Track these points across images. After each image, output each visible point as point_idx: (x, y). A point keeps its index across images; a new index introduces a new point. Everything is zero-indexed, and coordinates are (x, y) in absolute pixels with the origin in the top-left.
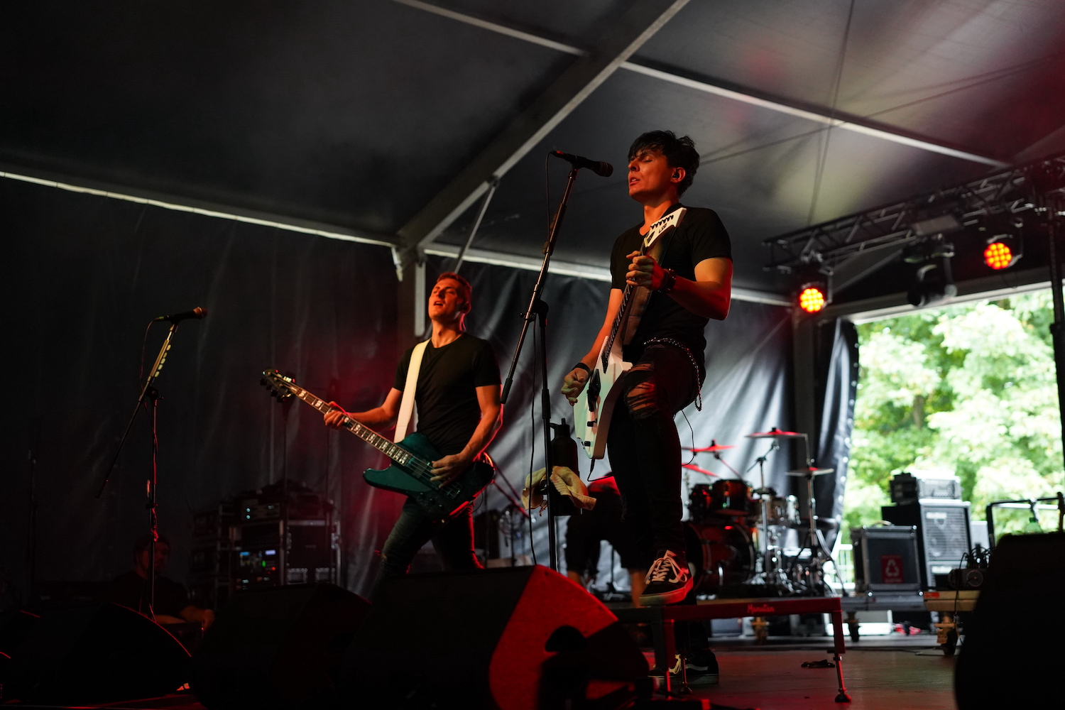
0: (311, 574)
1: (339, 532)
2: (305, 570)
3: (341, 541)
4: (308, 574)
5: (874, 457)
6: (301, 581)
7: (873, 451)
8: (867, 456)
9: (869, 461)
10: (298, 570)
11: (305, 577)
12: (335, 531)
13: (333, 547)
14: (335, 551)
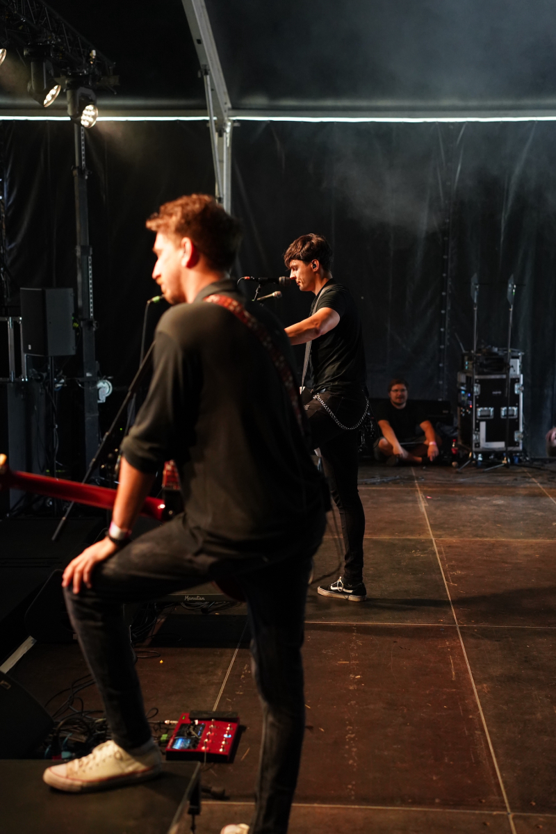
0: (497, 412)
1: (522, 382)
2: (492, 409)
3: (523, 388)
4: (494, 411)
6: (489, 416)
10: (486, 408)
11: (492, 414)
12: (519, 381)
13: (516, 392)
14: (518, 396)
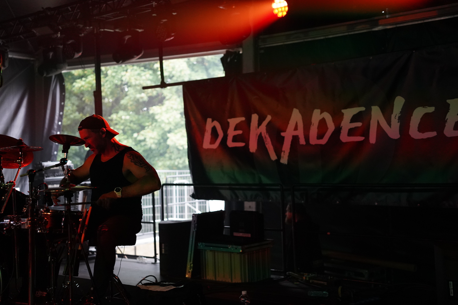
5: (132, 125)
7: (131, 122)
8: (128, 124)
9: (129, 126)
